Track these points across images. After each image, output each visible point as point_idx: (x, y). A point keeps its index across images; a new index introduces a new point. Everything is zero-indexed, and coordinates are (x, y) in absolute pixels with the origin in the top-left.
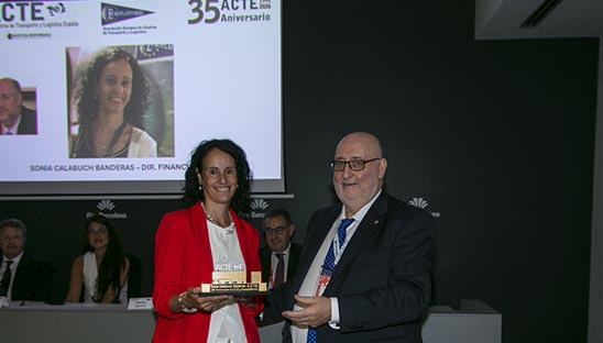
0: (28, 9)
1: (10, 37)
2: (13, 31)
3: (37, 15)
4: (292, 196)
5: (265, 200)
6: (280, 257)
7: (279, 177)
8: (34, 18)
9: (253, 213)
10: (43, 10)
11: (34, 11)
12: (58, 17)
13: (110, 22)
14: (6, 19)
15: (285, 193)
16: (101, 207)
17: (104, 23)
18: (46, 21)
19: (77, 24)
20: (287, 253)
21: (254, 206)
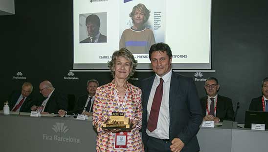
4: (214, 71)
5: (201, 73)
6: (212, 100)
7: (209, 62)
9: (196, 79)
15: (211, 69)
20: (215, 98)
21: (196, 75)
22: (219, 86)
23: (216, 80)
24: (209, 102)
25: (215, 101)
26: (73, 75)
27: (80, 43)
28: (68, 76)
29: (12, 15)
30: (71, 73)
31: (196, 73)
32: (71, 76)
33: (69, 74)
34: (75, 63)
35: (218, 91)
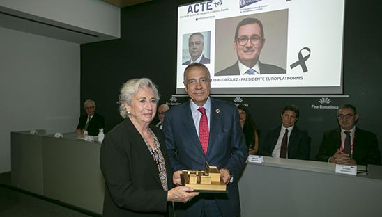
0: (205, 6)
1: (197, 20)
2: (198, 17)
3: (209, 8)
4: (348, 96)
5: (329, 98)
6: (347, 133)
7: (340, 85)
8: (208, 9)
9: (321, 106)
10: (212, 4)
11: (208, 6)
12: (219, 7)
13: (244, 6)
14: (195, 11)
15: (343, 94)
16: (235, 101)
17: (241, 7)
18: (213, 10)
19: (227, 9)
20: (352, 131)
21: (321, 102)
22: (357, 116)
23: (354, 108)
24: (343, 136)
25: (352, 135)
26: (176, 100)
27: (183, 64)
28: (170, 102)
29: (118, 40)
30: (173, 98)
31: (321, 98)
32: (173, 102)
33: (171, 100)
34: (178, 87)
35: (356, 122)
